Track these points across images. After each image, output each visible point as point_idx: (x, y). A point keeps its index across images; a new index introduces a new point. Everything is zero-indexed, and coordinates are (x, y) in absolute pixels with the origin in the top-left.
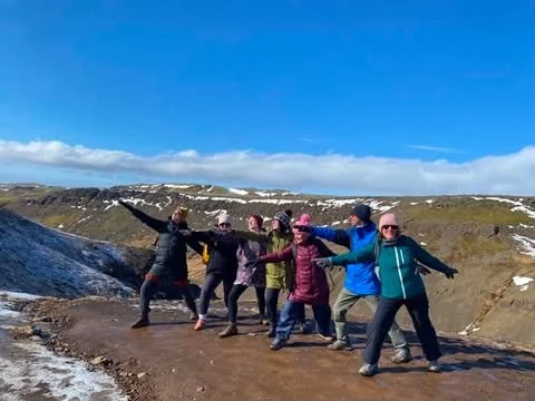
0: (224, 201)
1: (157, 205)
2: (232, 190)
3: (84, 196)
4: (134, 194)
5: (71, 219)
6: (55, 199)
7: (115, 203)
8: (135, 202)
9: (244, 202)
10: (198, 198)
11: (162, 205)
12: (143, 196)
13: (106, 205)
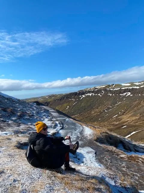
0: (128, 89)
1: (99, 95)
2: (123, 84)
3: (73, 95)
4: (89, 92)
5: (70, 104)
6: (64, 98)
7: (84, 96)
8: (91, 95)
9: (138, 87)
10: (115, 89)
11: (101, 94)
12: (93, 92)
13: (81, 97)
